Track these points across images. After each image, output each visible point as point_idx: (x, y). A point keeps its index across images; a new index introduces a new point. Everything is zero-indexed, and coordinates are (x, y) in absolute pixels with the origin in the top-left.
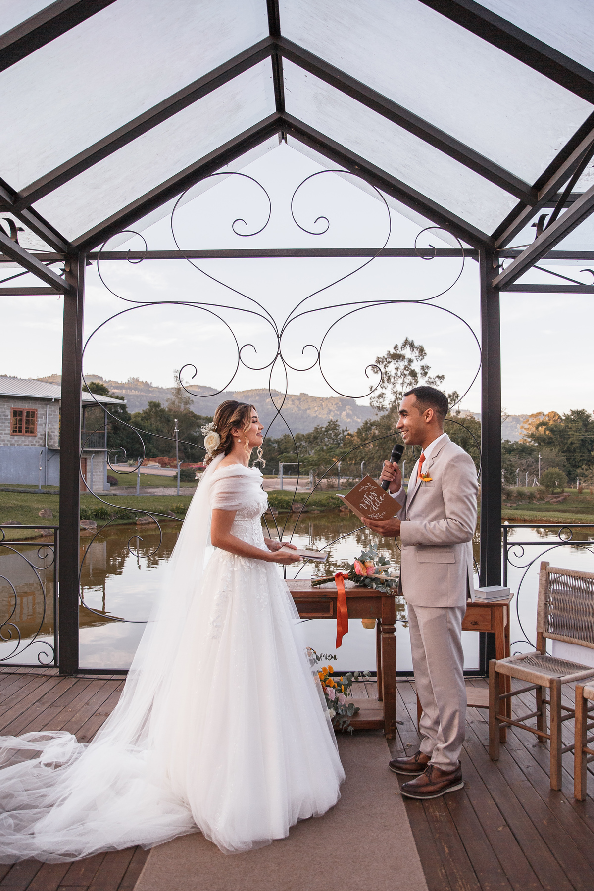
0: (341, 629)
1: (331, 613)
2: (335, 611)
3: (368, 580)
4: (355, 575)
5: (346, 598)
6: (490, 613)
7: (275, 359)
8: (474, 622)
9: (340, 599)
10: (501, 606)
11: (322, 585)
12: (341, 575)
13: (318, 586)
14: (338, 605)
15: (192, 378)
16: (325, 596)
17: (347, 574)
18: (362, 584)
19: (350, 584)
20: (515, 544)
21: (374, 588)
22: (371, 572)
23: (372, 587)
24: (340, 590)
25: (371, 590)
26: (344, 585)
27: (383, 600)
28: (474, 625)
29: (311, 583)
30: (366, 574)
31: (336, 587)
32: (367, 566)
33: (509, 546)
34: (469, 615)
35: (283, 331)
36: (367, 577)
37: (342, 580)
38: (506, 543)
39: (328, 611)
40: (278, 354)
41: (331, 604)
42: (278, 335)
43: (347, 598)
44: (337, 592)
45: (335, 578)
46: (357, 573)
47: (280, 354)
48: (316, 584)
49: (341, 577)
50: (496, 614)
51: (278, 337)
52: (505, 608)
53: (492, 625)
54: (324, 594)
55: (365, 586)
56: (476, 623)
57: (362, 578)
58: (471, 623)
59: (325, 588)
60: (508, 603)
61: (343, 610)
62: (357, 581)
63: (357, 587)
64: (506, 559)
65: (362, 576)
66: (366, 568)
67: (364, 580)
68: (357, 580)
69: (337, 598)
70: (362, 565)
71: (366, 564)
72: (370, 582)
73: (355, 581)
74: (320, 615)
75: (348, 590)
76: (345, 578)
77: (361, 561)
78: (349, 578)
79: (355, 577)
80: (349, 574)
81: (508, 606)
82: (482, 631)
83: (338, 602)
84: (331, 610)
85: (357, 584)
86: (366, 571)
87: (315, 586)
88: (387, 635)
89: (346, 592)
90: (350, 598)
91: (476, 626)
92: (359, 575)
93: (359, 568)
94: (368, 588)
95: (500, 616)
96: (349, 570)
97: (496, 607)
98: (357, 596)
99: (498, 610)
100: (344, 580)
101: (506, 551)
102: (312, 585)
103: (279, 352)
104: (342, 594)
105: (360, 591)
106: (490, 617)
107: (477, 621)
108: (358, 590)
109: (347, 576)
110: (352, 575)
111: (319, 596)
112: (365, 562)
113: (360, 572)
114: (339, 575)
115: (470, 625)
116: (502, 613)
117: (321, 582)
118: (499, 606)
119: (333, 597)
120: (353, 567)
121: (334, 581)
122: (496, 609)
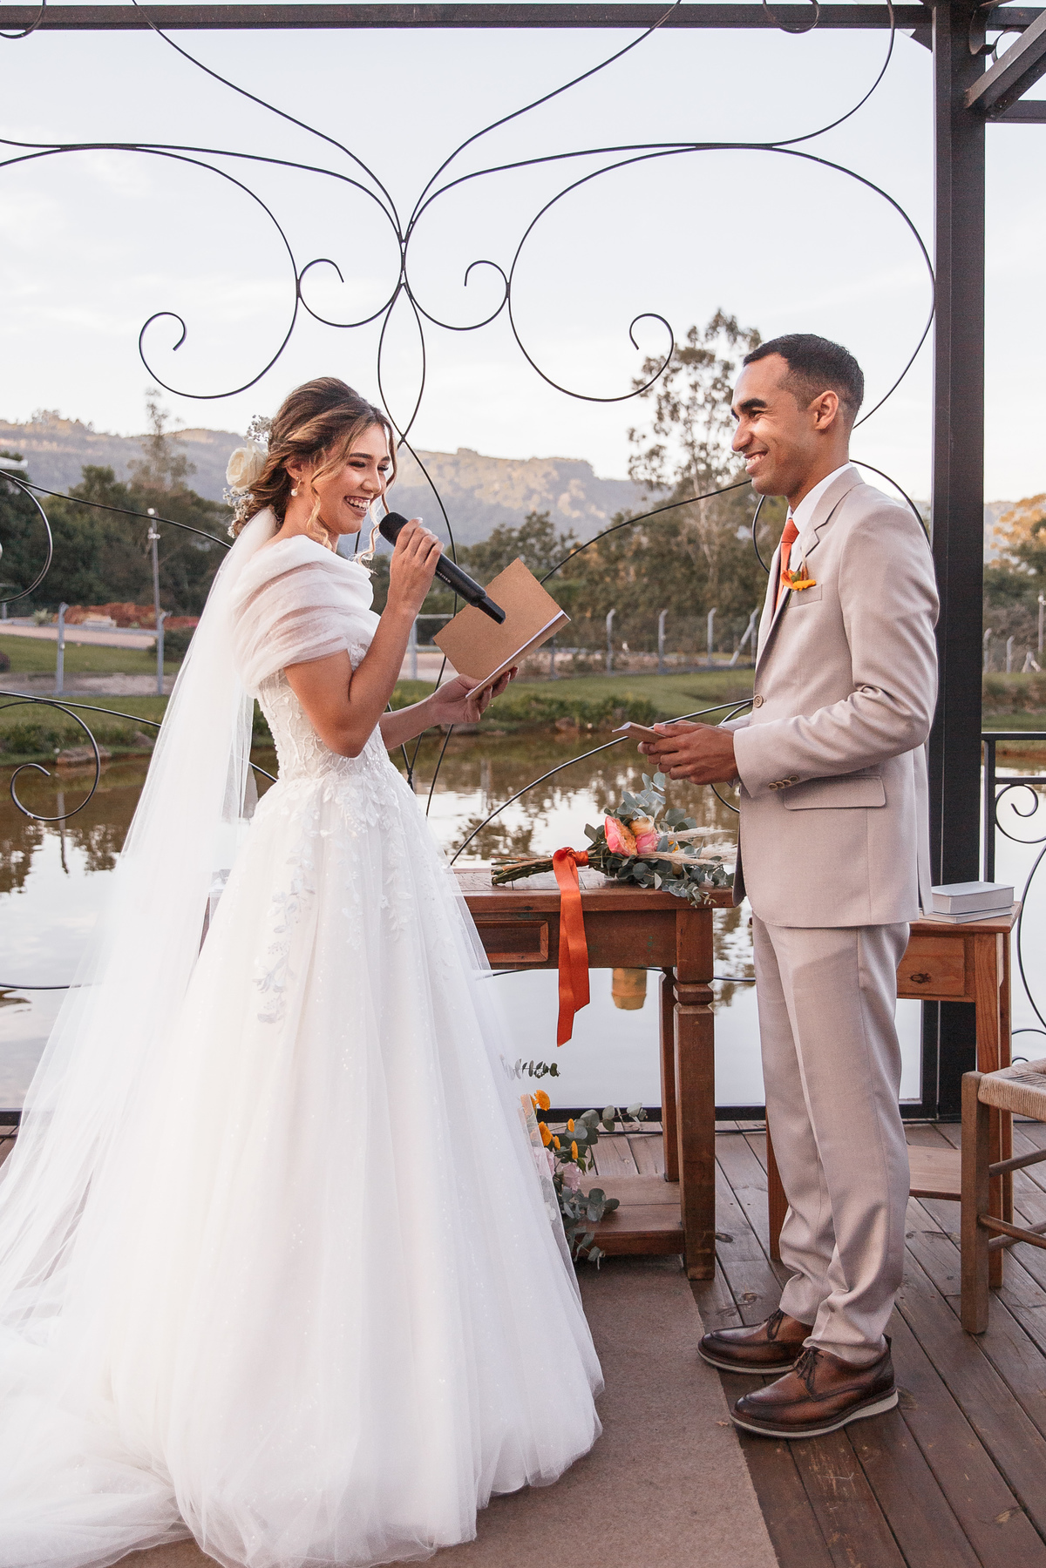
0: (569, 994)
1: (544, 953)
2: (553, 948)
3: (640, 867)
4: (607, 853)
5: (584, 912)
6: (963, 953)
7: (393, 300)
8: (920, 975)
9: (567, 916)
10: (992, 932)
11: (520, 882)
12: (570, 855)
13: (508, 884)
14: (563, 931)
16: (528, 908)
17: (586, 852)
18: (624, 878)
19: (592, 879)
21: (657, 887)
22: (648, 847)
23: (652, 886)
24: (565, 892)
25: (650, 893)
26: (576, 880)
27: (681, 920)
28: (919, 982)
29: (490, 876)
30: (634, 852)
31: (556, 886)
32: (638, 832)
33: (999, 788)
35: (412, 223)
36: (637, 860)
37: (572, 868)
38: (993, 782)
39: (537, 949)
40: (399, 286)
41: (544, 931)
42: (399, 235)
43: (585, 914)
44: (558, 899)
45: (555, 864)
46: (612, 850)
47: (406, 285)
48: (504, 879)
49: (568, 860)
50: (979, 953)
51: (401, 241)
52: (1000, 937)
53: (967, 983)
54: (524, 903)
55: (633, 882)
56: (923, 978)
57: (625, 863)
58: (912, 978)
59: (528, 889)
60: (1009, 925)
61: (576, 944)
62: (610, 871)
63: (611, 885)
64: (992, 820)
65: (626, 857)
66: (635, 835)
67: (629, 868)
68: (611, 869)
69: (558, 913)
70: (625, 829)
71: (635, 825)
72: (646, 871)
73: (604, 871)
74: (514, 958)
75: (587, 893)
76: (580, 863)
77: (622, 819)
78: (591, 863)
79: (605, 860)
80: (590, 853)
81: (1006, 931)
82: (930, 998)
83: (561, 921)
84: (544, 944)
85: (612, 879)
86: (634, 844)
87: (501, 883)
88: (690, 1011)
89: (582, 897)
90: (594, 913)
91: (923, 986)
92: (615, 855)
93: (616, 836)
94: (640, 887)
95: (988, 960)
96: (589, 842)
97: (977, 937)
98: (611, 908)
99: (981, 945)
100: (579, 869)
101: (992, 802)
102: (495, 883)
103: (403, 281)
104: (575, 903)
105: (620, 896)
106: (963, 960)
107: (927, 974)
108: (615, 893)
109: (586, 857)
110: (597, 853)
111: (513, 908)
112: (634, 819)
113: (619, 846)
114: (563, 855)
115: (910, 982)
116: (989, 951)
117: (518, 872)
118: (983, 933)
119: (548, 910)
120: (599, 835)
121: (553, 871)
122: (976, 941)
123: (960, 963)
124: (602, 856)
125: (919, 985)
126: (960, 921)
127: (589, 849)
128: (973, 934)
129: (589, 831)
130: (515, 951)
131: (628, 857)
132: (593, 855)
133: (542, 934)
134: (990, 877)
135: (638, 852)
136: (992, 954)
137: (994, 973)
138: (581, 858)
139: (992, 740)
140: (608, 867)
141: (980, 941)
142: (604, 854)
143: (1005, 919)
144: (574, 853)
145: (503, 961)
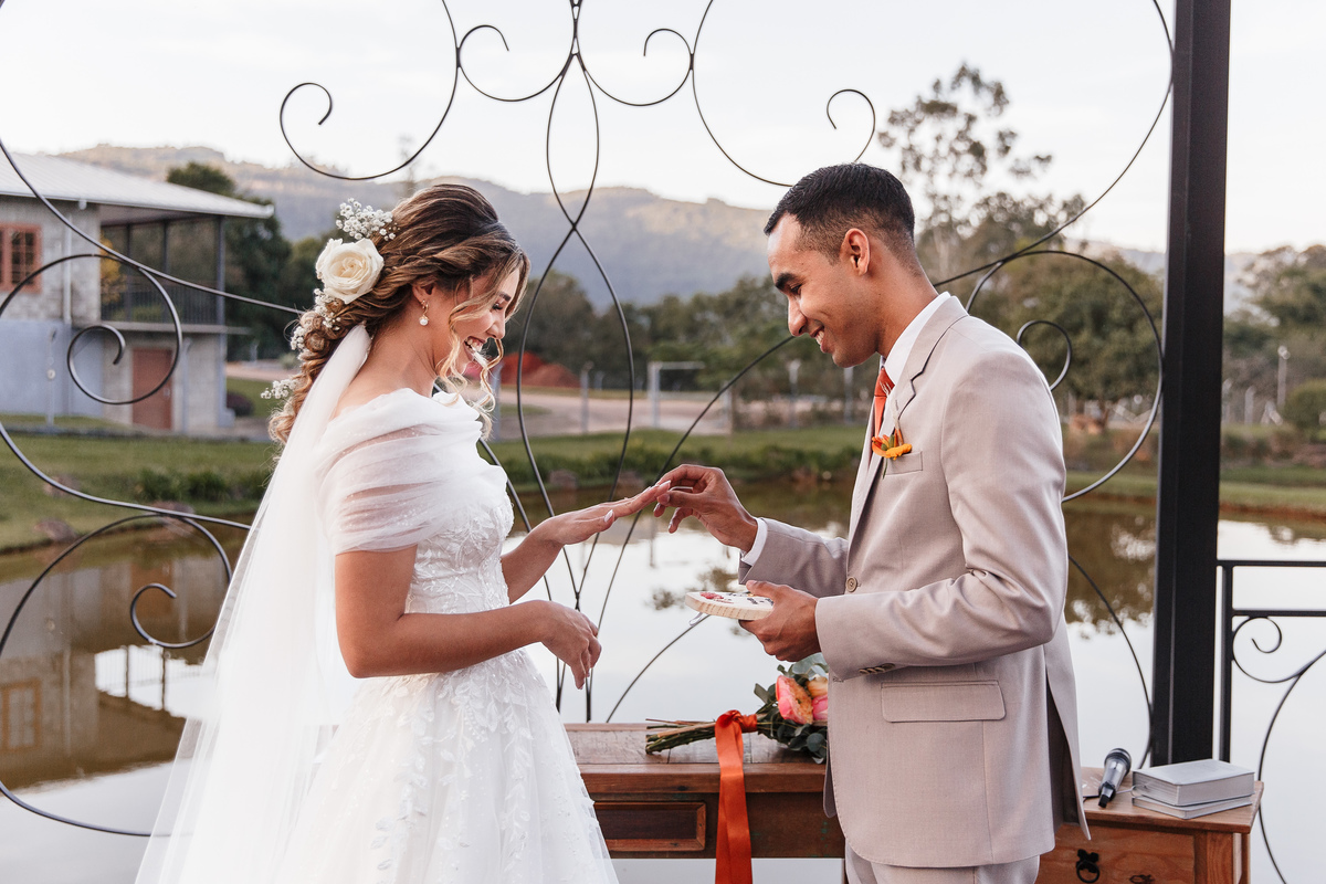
1: (701, 840)
2: (711, 835)
3: (813, 738)
4: (778, 719)
5: (747, 794)
6: (1192, 852)
7: (563, 73)
8: (1142, 876)
9: (727, 798)
10: (1228, 830)
11: (678, 751)
12: (737, 719)
13: (665, 752)
14: (722, 816)
15: (320, 123)
16: (682, 788)
17: (755, 717)
18: (798, 749)
19: (761, 746)
20: (1253, 614)
24: (728, 769)
26: (741, 749)
29: (643, 744)
30: (809, 720)
31: (715, 756)
32: (816, 693)
33: (1237, 621)
34: (1124, 855)
37: (737, 737)
38: (1230, 612)
39: (692, 835)
40: (571, 56)
41: (702, 813)
43: (749, 796)
44: (717, 778)
45: (717, 730)
46: (784, 716)
47: (578, 55)
48: (660, 747)
49: (734, 726)
50: (1213, 856)
51: (573, 6)
52: (1237, 837)
54: (677, 782)
55: (807, 755)
56: (1146, 881)
57: (798, 732)
58: (1132, 880)
59: (687, 762)
60: (1248, 824)
61: (737, 831)
62: (783, 739)
63: (783, 756)
64: (1229, 656)
65: (800, 724)
66: (812, 698)
67: (803, 738)
68: (783, 737)
69: (718, 794)
70: (800, 690)
71: (813, 685)
73: (776, 737)
74: (666, 846)
75: (754, 770)
76: (747, 729)
77: (797, 677)
78: (760, 729)
79: (776, 727)
80: (759, 717)
81: (1245, 831)
83: (720, 807)
84: (701, 829)
85: (784, 746)
86: (810, 709)
87: (656, 753)
89: (745, 776)
90: (759, 795)
92: (788, 722)
93: (787, 701)
94: (814, 762)
95: (1223, 866)
96: (760, 703)
97: (1209, 835)
98: (778, 789)
99: (1214, 846)
100: (744, 736)
101: (1229, 636)
102: (649, 752)
103: (575, 51)
104: (735, 782)
105: (789, 776)
106: (1193, 862)
107: (1149, 876)
108: (782, 772)
109: (755, 723)
110: (767, 718)
111: (664, 788)
112: (810, 679)
113: (791, 713)
114: (728, 719)
116: (1224, 855)
117: (676, 740)
118: (1217, 832)
119: (704, 791)
120: (771, 695)
121: (714, 739)
122: (1209, 841)
123: (1189, 866)
124: (771, 721)
126: (1189, 816)
127: (759, 712)
128: (1206, 832)
129: (758, 691)
130: (665, 837)
131: (802, 725)
132: (762, 720)
133: (699, 817)
134: (1226, 757)
135: (814, 718)
136: (1228, 861)
138: (749, 723)
139: (1229, 566)
140: (779, 735)
141: (1214, 840)
142: (774, 720)
143: (1243, 812)
144: (742, 717)
145: (653, 849)
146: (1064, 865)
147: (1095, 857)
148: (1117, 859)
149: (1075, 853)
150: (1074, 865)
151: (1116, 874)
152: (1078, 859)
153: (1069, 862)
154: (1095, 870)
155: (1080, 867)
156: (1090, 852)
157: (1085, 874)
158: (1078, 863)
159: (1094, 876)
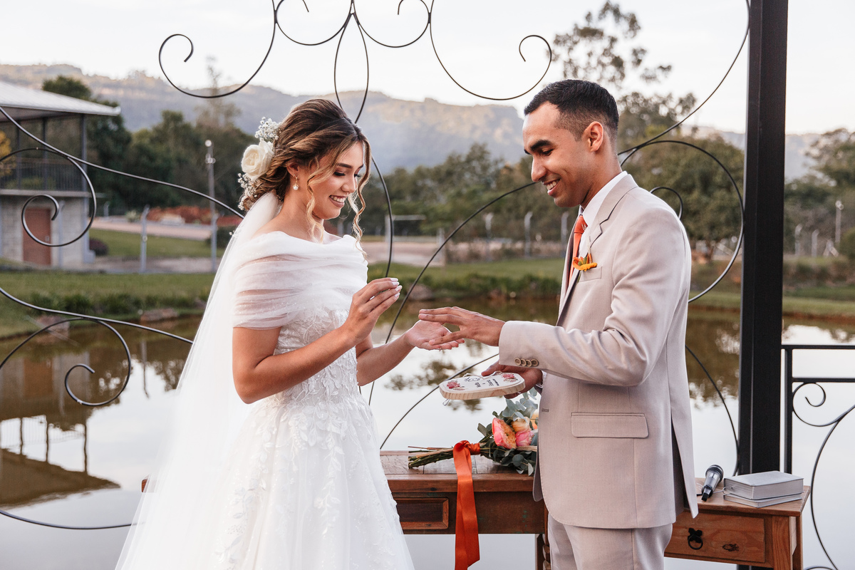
0: (463, 553)
1: (445, 522)
2: (452, 519)
3: (517, 458)
4: (494, 446)
5: (475, 493)
6: (763, 529)
7: (345, 26)
8: (730, 545)
9: (462, 495)
10: (786, 515)
11: (430, 467)
12: (467, 446)
13: (421, 468)
14: (459, 507)
15: (185, 61)
16: (433, 489)
17: (479, 445)
18: (507, 465)
19: (483, 464)
20: (807, 381)
21: (530, 473)
22: (524, 442)
23: (526, 472)
24: (463, 477)
25: (525, 479)
26: (469, 465)
28: (729, 550)
29: (406, 462)
30: (514, 446)
31: (455, 470)
32: (517, 429)
33: (795, 385)
34: (719, 531)
36: (516, 452)
37: (467, 458)
38: (790, 380)
39: (440, 519)
40: (349, 15)
41: (446, 505)
43: (476, 494)
44: (455, 482)
45: (455, 453)
46: (497, 444)
47: (355, 14)
48: (418, 464)
49: (465, 450)
50: (776, 531)
52: (793, 520)
53: (767, 552)
54: (430, 485)
55: (513, 469)
56: (733, 548)
57: (507, 454)
58: (724, 547)
59: (435, 473)
60: (799, 510)
61: (468, 516)
62: (497, 459)
63: (497, 470)
64: (790, 409)
65: (507, 449)
66: (515, 432)
67: (510, 458)
68: (497, 457)
69: (456, 493)
70: (507, 427)
71: (515, 424)
72: (523, 460)
73: (492, 458)
74: (423, 526)
75: (479, 478)
76: (474, 453)
77: (505, 419)
78: (481, 452)
79: (492, 451)
80: (481, 445)
81: (798, 516)
82: (743, 563)
83: (458, 501)
84: (446, 515)
85: (498, 464)
86: (514, 439)
87: (415, 468)
89: (474, 481)
90: (483, 494)
91: (733, 554)
92: (500, 447)
93: (500, 434)
94: (518, 473)
95: (783, 537)
96: (482, 436)
97: (774, 518)
98: (495, 490)
99: (777, 525)
100: (472, 456)
101: (790, 396)
102: (411, 467)
103: (352, 12)
104: (467, 485)
105: (502, 481)
106: (763, 536)
107: (734, 545)
108: (498, 479)
109: (478, 448)
110: (486, 446)
111: (421, 489)
112: (514, 420)
113: (502, 442)
114: (461, 446)
115: (723, 550)
116: (784, 530)
117: (428, 459)
118: (779, 516)
119: (448, 491)
120: (489, 431)
121: (453, 459)
122: (773, 522)
123: (761, 538)
124: (489, 448)
125: (730, 552)
126: (760, 506)
127: (481, 442)
128: (772, 516)
129: (480, 428)
130: (423, 521)
131: (509, 449)
132: (483, 447)
133: (444, 507)
134: (789, 469)
135: (517, 445)
136: (786, 534)
137: (787, 546)
138: (475, 448)
139: (789, 349)
140: (494, 456)
141: (777, 521)
142: (491, 447)
143: (796, 504)
144: (470, 445)
145: (415, 528)
146: (680, 538)
147: (700, 533)
148: (714, 534)
149: (687, 530)
150: (686, 538)
151: (714, 544)
152: (689, 534)
153: (683, 536)
154: (700, 541)
155: (690, 539)
156: (696, 530)
157: (693, 544)
158: (689, 537)
159: (699, 545)
